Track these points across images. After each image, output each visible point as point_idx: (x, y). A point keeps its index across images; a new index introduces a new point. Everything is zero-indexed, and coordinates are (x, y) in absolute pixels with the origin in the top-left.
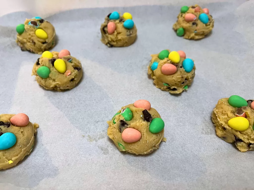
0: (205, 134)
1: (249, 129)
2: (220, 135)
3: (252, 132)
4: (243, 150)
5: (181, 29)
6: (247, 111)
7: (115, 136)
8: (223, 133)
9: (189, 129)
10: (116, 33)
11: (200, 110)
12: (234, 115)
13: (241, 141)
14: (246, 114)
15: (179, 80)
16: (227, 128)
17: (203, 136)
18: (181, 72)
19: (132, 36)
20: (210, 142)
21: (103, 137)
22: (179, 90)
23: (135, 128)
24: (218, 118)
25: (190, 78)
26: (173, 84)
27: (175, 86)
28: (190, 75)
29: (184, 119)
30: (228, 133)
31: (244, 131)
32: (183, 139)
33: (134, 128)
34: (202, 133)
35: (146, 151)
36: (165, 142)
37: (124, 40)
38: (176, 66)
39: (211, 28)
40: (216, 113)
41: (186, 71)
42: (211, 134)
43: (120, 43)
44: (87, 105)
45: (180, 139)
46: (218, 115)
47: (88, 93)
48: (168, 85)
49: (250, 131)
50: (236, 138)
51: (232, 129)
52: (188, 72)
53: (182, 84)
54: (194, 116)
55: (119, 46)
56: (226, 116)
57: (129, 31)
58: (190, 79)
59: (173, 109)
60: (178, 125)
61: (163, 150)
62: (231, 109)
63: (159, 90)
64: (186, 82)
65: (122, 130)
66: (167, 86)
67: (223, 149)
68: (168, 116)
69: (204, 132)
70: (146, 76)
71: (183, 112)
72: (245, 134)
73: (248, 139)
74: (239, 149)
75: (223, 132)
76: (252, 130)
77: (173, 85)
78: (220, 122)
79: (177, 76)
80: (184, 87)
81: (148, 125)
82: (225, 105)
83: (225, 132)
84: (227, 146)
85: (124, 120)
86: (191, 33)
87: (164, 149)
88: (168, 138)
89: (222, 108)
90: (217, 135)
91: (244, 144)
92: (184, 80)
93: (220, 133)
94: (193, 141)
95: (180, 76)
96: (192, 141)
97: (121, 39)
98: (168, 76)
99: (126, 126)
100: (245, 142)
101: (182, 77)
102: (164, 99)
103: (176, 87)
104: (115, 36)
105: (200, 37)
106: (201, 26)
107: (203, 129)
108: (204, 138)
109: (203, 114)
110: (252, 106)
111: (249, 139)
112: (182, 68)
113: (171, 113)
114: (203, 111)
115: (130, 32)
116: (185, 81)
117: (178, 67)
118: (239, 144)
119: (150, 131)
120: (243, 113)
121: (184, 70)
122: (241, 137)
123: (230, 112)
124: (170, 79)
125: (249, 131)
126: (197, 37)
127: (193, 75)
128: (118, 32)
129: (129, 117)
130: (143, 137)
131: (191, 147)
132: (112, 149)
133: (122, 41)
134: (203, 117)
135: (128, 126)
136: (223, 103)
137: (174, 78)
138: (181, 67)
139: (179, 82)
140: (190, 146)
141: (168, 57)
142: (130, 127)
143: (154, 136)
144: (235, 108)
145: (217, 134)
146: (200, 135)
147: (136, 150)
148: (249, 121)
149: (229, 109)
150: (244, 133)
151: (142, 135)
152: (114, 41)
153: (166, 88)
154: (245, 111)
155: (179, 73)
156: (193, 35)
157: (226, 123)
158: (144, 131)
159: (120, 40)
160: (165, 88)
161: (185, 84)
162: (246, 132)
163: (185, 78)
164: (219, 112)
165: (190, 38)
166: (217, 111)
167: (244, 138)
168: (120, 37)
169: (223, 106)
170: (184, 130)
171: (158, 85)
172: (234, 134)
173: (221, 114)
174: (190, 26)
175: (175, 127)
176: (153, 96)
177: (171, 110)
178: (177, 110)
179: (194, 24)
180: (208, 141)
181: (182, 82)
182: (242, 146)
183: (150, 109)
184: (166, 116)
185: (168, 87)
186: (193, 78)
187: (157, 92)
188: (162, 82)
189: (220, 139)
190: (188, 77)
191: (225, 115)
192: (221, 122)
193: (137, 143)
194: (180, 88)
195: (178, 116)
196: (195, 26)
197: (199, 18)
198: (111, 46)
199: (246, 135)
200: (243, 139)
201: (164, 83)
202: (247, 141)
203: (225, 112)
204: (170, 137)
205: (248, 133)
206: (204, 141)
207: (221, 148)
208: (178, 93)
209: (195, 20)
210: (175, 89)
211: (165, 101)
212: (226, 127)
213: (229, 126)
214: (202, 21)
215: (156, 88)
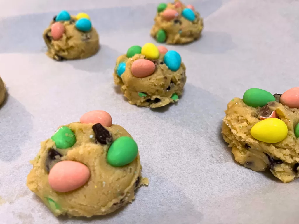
0: (216, 163)
1: (290, 137)
2: (241, 161)
3: (296, 142)
4: (286, 178)
5: (161, 32)
6: (278, 108)
7: (39, 184)
8: (245, 155)
9: (188, 159)
10: (64, 37)
11: (202, 128)
12: (257, 119)
13: (279, 161)
14: (278, 112)
15: (162, 83)
16: (251, 144)
17: (213, 166)
18: (162, 70)
19: (90, 41)
20: (227, 175)
21: (26, 194)
22: (164, 100)
23: (77, 160)
24: (233, 131)
25: (179, 80)
26: (153, 91)
27: (157, 95)
28: (178, 74)
29: (178, 144)
30: (255, 153)
31: (281, 142)
32: (180, 177)
33: (74, 160)
34: (211, 162)
35: (104, 207)
36: (147, 186)
37: (78, 47)
38: (154, 62)
39: (200, 28)
40: (229, 123)
41: (169, 68)
42: (226, 161)
43: (73, 53)
44: (6, 141)
45: (174, 177)
46: (232, 126)
47: (11, 122)
48: (145, 96)
49: (292, 140)
50: (269, 158)
51: (260, 142)
52: (174, 70)
53: (168, 91)
54: (193, 137)
55: (72, 57)
56: (245, 124)
57: (84, 35)
58: (179, 82)
59: (158, 130)
60: (169, 155)
61: (144, 201)
62: (251, 111)
63: (135, 106)
64: (173, 86)
65: (50, 167)
66: (145, 98)
67: (251, 184)
68: (151, 143)
69: (213, 159)
70: (112, 91)
71: (174, 133)
72: (285, 147)
73: (292, 157)
74: (280, 178)
75: (246, 153)
76: (295, 137)
77: (154, 94)
78: (237, 135)
79: (156, 77)
80: (171, 96)
81: (103, 150)
82: (239, 106)
83: (248, 153)
84: (257, 179)
85: (55, 148)
86: (175, 34)
87: (146, 199)
88: (153, 178)
89: (236, 112)
90: (237, 163)
91: (287, 167)
92: (169, 83)
93: (240, 156)
94: (198, 178)
95: (162, 76)
96: (196, 178)
97: (74, 45)
98: (143, 79)
99: (58, 159)
100: (287, 164)
101: (166, 78)
102: (143, 118)
103: (159, 97)
104: (65, 42)
105: (189, 40)
106: (186, 25)
107: (211, 156)
108: (216, 169)
109: (208, 133)
110: (283, 101)
111: (293, 154)
112: (164, 64)
113: (155, 136)
114: (207, 129)
115: (86, 36)
116: (171, 84)
117: (158, 64)
118: (278, 169)
119: (108, 163)
120: (272, 113)
121: (167, 67)
122: (278, 154)
123: (251, 115)
124: (146, 82)
125: (290, 141)
126: (184, 40)
127: (182, 75)
128: (69, 36)
129: (66, 142)
130: (93, 176)
131: (195, 189)
132: (40, 214)
133: (76, 49)
134: (209, 137)
135: (62, 158)
136: (235, 104)
137: (152, 81)
138: (162, 63)
139: (162, 86)
140: (193, 187)
141: (140, 53)
142: (66, 160)
143: (118, 172)
144: (257, 109)
145: (236, 159)
146: (208, 166)
147: (83, 207)
148: (286, 123)
149: (248, 112)
150: (283, 145)
151: (90, 172)
152: (64, 51)
153: (144, 102)
154: (274, 108)
155: (159, 71)
156: (177, 37)
157: (248, 134)
158: (96, 163)
159: (72, 47)
160: (142, 101)
161: (173, 90)
162: (285, 143)
163: (170, 79)
164: (232, 119)
165: (174, 41)
166: (228, 118)
167: (284, 155)
168: (71, 43)
169: (236, 108)
170: (179, 160)
171: (131, 99)
172: (265, 152)
173: (236, 122)
174: (171, 26)
175: (163, 158)
176: (124, 115)
177: (156, 133)
178: (164, 131)
179: (176, 22)
180: (224, 174)
181: (168, 87)
182: (284, 172)
183: (110, 125)
184: (148, 143)
185: (147, 99)
186: (183, 80)
187: (131, 110)
188: (137, 92)
189: (243, 167)
190: (175, 78)
191: (242, 122)
192: (239, 135)
193: (82, 190)
194: (165, 97)
195: (167, 141)
196: (178, 24)
197: (183, 14)
198: (60, 58)
199: (285, 149)
200: (282, 158)
201: (139, 93)
202: (290, 161)
203: (243, 118)
204: (156, 176)
205: (290, 145)
206: (217, 175)
207: (249, 183)
208: (164, 105)
209: (178, 17)
210: (157, 100)
211: (144, 121)
212: (250, 140)
213: (254, 139)
214: (187, 18)
215: (129, 105)
